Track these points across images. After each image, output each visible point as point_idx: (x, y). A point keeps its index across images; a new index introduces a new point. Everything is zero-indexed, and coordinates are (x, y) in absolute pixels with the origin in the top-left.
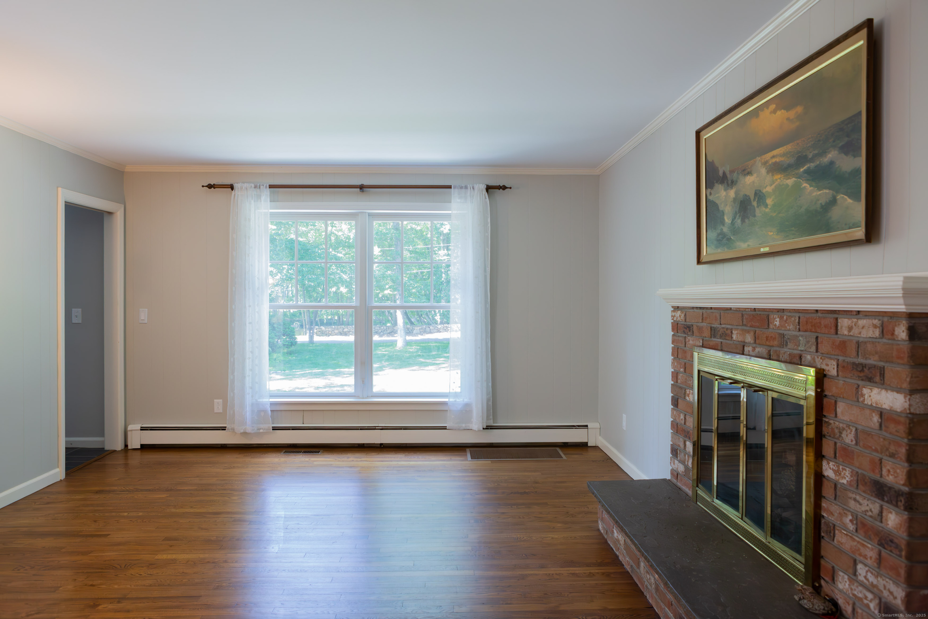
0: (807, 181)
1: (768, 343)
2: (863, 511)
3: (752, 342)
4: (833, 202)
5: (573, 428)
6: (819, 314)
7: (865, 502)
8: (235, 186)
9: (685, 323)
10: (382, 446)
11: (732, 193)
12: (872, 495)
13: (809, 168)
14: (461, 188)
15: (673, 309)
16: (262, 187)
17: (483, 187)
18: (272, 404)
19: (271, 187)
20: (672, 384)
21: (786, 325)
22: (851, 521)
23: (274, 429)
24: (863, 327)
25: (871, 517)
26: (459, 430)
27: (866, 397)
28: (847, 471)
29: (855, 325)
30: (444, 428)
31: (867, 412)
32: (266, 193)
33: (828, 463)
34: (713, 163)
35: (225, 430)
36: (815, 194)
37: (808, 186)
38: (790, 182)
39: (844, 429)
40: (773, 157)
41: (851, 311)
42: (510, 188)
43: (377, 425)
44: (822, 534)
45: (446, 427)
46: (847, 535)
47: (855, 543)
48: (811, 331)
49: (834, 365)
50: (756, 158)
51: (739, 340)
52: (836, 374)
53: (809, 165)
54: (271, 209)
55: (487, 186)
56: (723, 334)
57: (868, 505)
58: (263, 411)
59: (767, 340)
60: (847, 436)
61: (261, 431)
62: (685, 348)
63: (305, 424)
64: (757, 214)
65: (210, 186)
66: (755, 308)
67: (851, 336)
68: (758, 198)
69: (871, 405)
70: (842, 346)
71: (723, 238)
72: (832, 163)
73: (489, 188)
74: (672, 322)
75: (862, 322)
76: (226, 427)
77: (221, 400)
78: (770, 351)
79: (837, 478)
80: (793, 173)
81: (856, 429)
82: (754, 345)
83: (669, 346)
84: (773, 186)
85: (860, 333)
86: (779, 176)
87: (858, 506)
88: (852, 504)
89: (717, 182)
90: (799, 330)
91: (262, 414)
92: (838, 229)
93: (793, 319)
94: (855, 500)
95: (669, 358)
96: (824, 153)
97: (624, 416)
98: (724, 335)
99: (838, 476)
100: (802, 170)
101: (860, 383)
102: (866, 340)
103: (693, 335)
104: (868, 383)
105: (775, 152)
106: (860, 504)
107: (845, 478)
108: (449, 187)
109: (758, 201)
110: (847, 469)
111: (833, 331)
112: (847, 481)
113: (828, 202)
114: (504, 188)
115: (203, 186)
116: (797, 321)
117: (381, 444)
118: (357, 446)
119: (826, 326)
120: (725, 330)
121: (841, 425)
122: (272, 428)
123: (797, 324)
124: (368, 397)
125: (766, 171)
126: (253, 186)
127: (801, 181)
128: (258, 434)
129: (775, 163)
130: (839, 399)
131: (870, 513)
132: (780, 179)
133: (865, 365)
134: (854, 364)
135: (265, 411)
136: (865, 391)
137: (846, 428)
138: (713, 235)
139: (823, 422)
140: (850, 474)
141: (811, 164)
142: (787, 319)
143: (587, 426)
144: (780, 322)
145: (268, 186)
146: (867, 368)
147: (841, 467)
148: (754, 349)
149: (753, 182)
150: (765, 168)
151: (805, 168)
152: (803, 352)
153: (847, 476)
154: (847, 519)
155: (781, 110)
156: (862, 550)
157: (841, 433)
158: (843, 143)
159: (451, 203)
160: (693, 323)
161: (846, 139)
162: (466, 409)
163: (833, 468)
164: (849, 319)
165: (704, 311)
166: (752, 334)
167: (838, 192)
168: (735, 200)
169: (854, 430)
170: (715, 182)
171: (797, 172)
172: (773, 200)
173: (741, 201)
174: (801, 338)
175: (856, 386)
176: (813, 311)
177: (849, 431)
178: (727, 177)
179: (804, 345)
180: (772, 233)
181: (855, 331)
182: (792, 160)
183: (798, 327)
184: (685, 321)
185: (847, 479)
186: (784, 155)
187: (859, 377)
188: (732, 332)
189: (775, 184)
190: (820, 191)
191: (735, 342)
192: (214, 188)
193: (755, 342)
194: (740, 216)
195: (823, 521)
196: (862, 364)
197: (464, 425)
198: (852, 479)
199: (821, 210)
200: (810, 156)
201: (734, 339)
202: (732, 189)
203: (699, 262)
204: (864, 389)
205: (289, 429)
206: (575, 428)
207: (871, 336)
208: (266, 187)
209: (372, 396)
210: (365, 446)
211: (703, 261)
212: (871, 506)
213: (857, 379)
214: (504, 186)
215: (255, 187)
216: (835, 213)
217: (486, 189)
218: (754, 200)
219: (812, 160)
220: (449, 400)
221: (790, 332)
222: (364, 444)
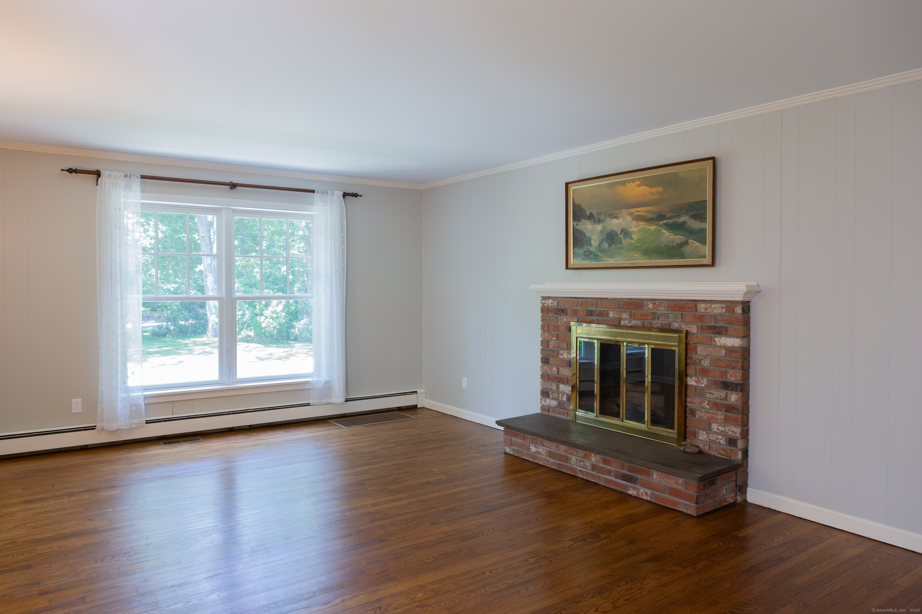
0: (666, 229)
1: (642, 318)
2: (715, 398)
3: (628, 318)
4: (686, 243)
5: (406, 395)
6: (683, 302)
7: (717, 393)
8: (102, 172)
9: (558, 308)
10: (251, 427)
11: (599, 227)
12: (721, 389)
13: (667, 222)
14: (323, 193)
15: (542, 298)
16: (133, 177)
17: (341, 194)
18: (146, 397)
19: (143, 177)
20: (541, 349)
21: (658, 308)
22: (707, 404)
23: (148, 422)
24: (715, 308)
25: (720, 399)
26: (321, 405)
27: (717, 342)
28: (705, 380)
29: (709, 307)
30: (308, 405)
31: (718, 349)
32: (137, 183)
33: (691, 378)
34: (579, 206)
35: (94, 429)
36: (672, 237)
37: (667, 232)
38: (653, 228)
39: (702, 359)
40: (638, 211)
41: (707, 300)
42: (361, 196)
43: (248, 409)
44: (688, 415)
45: (310, 403)
46: (705, 411)
47: (710, 414)
48: (678, 311)
49: (695, 328)
50: (622, 209)
51: (616, 317)
52: (696, 332)
53: (667, 221)
54: (141, 199)
55: (344, 193)
56: (599, 314)
57: (718, 394)
58: (134, 405)
59: (642, 316)
60: (705, 362)
61: (134, 426)
62: (557, 324)
63: (175, 414)
64: (623, 243)
65: (70, 171)
66: (630, 298)
67: (706, 312)
68: (624, 234)
69: (721, 345)
70: (701, 318)
71: (590, 254)
72: (684, 223)
73: (345, 195)
74: (541, 307)
75: (713, 306)
76: (96, 426)
77: (81, 399)
78: (644, 323)
79: (698, 384)
80: (655, 223)
81: (710, 358)
82: (630, 320)
83: (540, 323)
84: (638, 228)
85: (713, 311)
86: (643, 223)
87: (712, 395)
88: (708, 395)
89: (583, 218)
90: (668, 311)
91: (134, 409)
92: (690, 258)
93: (664, 304)
94: (710, 393)
95: (540, 331)
96: (679, 216)
97: (465, 379)
98: (601, 314)
99: (698, 383)
100: (662, 223)
101: (713, 335)
102: (716, 314)
103: (567, 315)
104: (719, 335)
105: (639, 209)
106: (713, 395)
107: (703, 384)
108: (313, 191)
109: (624, 235)
110: (705, 379)
111: (694, 310)
112: (705, 385)
113: (682, 242)
114: (356, 195)
115: (62, 170)
116: (667, 305)
117: (250, 426)
118: (227, 430)
119: (689, 308)
120: (602, 312)
121: (700, 358)
122: (145, 422)
123: (667, 307)
124: (233, 383)
125: (632, 219)
126: (123, 175)
127: (661, 228)
128: (130, 430)
129: (639, 215)
130: (697, 345)
131: (720, 398)
132: (644, 225)
133: (716, 326)
134: (709, 326)
135: (137, 406)
136: (716, 339)
137: (704, 359)
138: (580, 251)
139: (688, 357)
140: (707, 381)
141: (669, 221)
142: (659, 304)
143: (416, 392)
144: (653, 306)
145: (139, 176)
146: (718, 327)
147: (700, 379)
148: (630, 322)
149: (620, 224)
150: (630, 217)
151: (664, 222)
152: (671, 322)
153: (705, 382)
154: (705, 404)
155: (645, 186)
156: (715, 416)
157: (700, 361)
158: (692, 214)
159: (314, 205)
160: (567, 308)
161: (695, 212)
162: (328, 387)
163: (695, 380)
164: (705, 304)
165: (579, 300)
166: (628, 313)
167: (689, 238)
168: (602, 232)
169: (709, 359)
170: (582, 218)
171: (658, 223)
172: (638, 236)
173: (608, 233)
174: (670, 315)
175: (710, 337)
176: (680, 300)
177: (706, 360)
178: (594, 216)
179: (673, 318)
180: (637, 255)
181: (709, 310)
182: (653, 216)
183: (667, 308)
184: (558, 306)
185: (705, 384)
186: (647, 212)
187: (712, 333)
188: (608, 313)
189: (640, 227)
190: (675, 236)
191: (610, 318)
192: (76, 173)
193: (631, 318)
194: (607, 242)
195: (688, 409)
196: (714, 326)
197: (324, 400)
198: (708, 383)
199: (677, 246)
200: (668, 216)
201: (611, 317)
202: (599, 224)
203: (567, 268)
204: (716, 338)
205: (161, 421)
206: (408, 394)
207: (720, 312)
208: (137, 177)
209: (236, 382)
210: (235, 429)
211: (570, 267)
212: (721, 394)
213: (711, 333)
214: (356, 194)
215: (126, 176)
216: (687, 249)
217: (343, 195)
218: (621, 234)
219: (669, 218)
220: (312, 379)
221: (661, 312)
222: (233, 427)
